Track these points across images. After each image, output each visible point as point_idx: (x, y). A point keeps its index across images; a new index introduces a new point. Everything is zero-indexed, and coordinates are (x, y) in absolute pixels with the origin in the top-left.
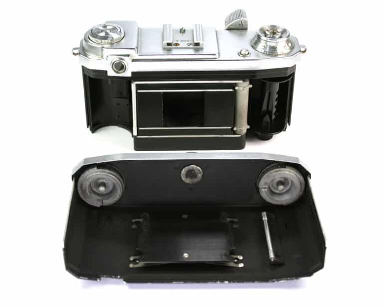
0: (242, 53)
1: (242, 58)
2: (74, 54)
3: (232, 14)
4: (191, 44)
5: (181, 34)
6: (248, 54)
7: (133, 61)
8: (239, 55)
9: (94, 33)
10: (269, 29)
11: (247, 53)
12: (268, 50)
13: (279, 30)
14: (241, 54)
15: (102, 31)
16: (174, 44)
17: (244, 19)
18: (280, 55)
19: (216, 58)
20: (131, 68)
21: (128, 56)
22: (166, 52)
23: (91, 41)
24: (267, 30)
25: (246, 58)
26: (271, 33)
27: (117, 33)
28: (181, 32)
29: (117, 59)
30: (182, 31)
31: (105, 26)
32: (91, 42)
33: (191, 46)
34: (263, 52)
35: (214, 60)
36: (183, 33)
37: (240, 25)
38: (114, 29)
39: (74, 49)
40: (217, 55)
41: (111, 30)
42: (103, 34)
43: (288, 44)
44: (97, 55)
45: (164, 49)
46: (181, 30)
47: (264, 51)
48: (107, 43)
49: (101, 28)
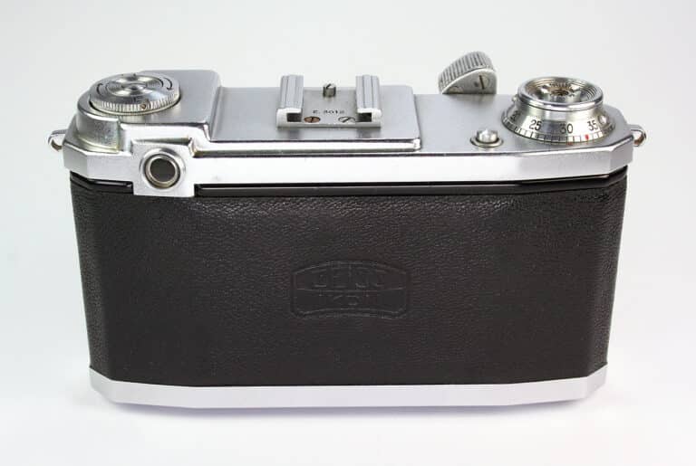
0: (481, 138)
1: (481, 151)
2: (54, 145)
3: (458, 63)
4: (349, 119)
5: (326, 99)
6: (497, 140)
7: (198, 155)
8: (473, 143)
9: (103, 92)
10: (548, 85)
11: (493, 138)
12: (545, 130)
13: (574, 87)
14: (478, 140)
15: (123, 87)
16: (305, 119)
17: (486, 70)
18: (581, 142)
19: (414, 150)
20: (194, 174)
21: (186, 142)
22: (285, 136)
23: (94, 108)
24: (545, 87)
25: (492, 151)
26: (553, 93)
27: (162, 92)
28: (324, 94)
29: (157, 151)
30: (328, 91)
31: (133, 78)
32: (94, 111)
33: (349, 123)
34: (534, 136)
35: (409, 153)
36: (330, 96)
37: (476, 85)
38: (156, 82)
39: (56, 133)
40: (417, 142)
41: (146, 85)
42: (125, 93)
43: (599, 119)
44: (107, 142)
45: (281, 128)
46: (326, 88)
47: (538, 136)
48: (133, 113)
49: (122, 81)
